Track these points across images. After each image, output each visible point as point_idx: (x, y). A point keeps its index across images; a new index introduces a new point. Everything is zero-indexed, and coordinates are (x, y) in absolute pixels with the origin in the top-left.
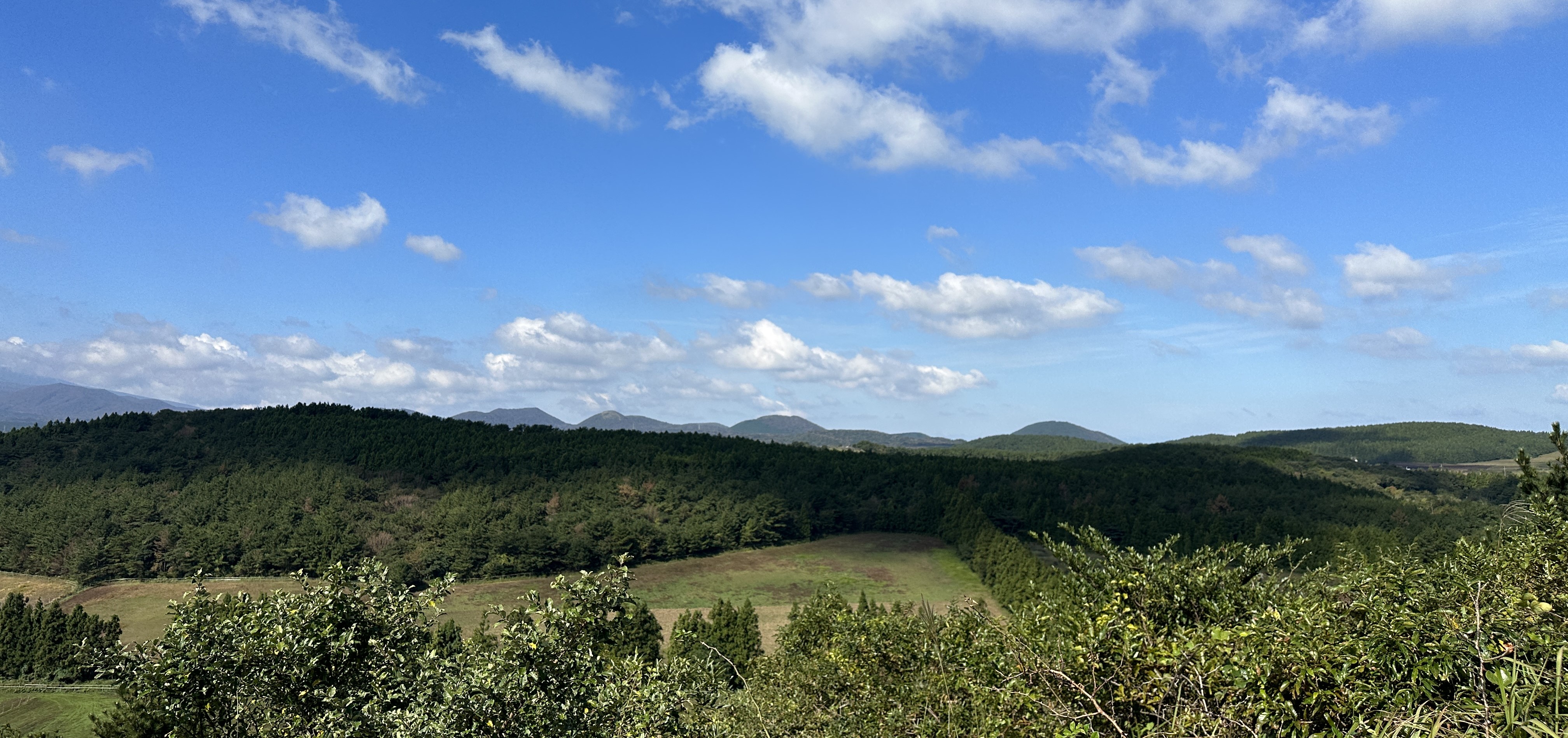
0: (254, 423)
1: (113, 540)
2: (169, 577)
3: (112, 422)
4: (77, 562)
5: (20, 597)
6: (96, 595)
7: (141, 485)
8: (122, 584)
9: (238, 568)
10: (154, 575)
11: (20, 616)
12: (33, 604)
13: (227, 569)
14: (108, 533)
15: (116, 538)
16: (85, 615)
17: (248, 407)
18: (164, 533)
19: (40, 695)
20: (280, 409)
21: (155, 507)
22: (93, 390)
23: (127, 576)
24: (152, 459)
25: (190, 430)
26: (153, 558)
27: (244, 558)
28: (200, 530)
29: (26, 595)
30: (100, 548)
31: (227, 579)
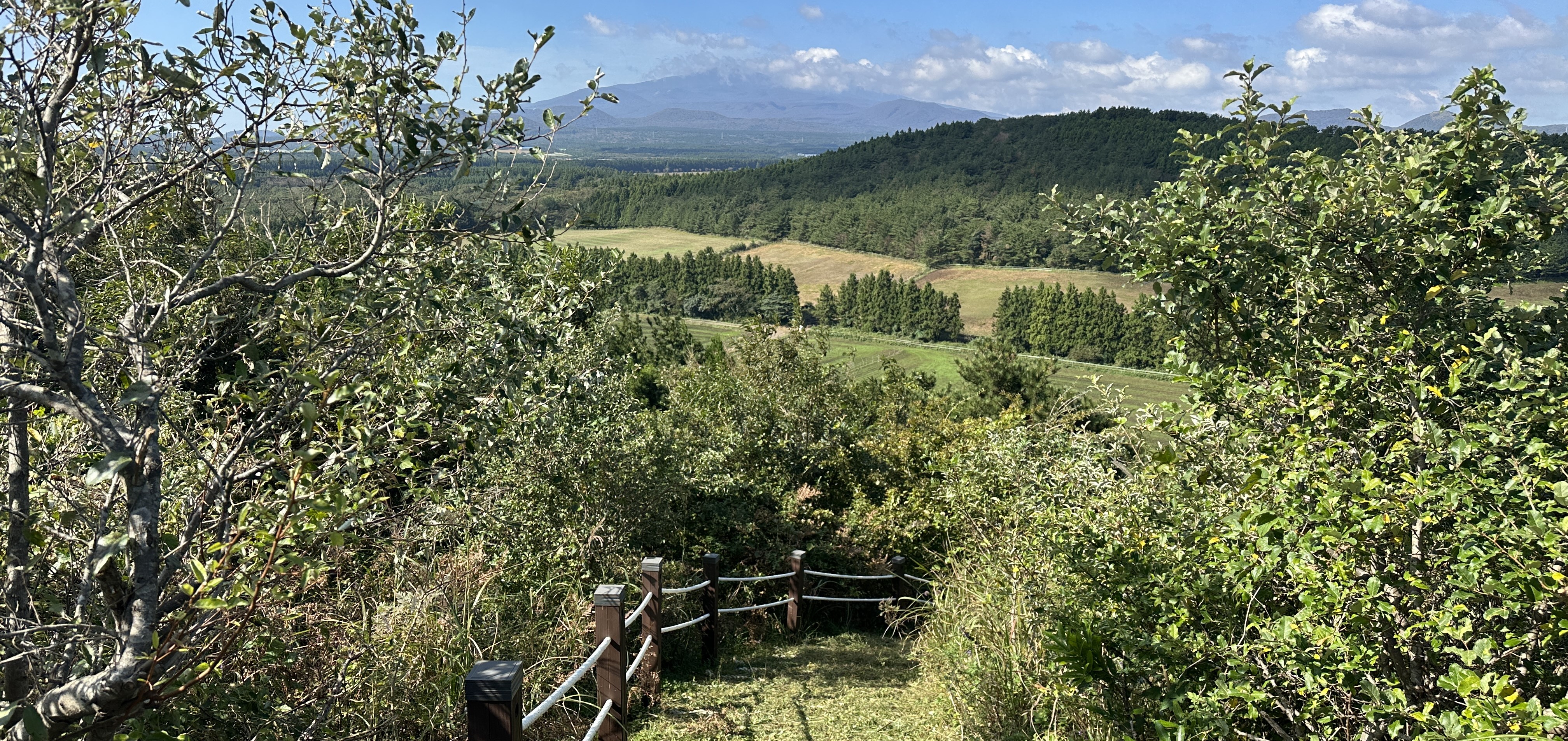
0: (1060, 129)
1: (950, 231)
2: (994, 265)
3: (942, 131)
4: (924, 249)
5: (888, 274)
6: (940, 276)
7: (968, 185)
8: (958, 268)
9: (1049, 260)
10: (982, 263)
11: (889, 287)
12: (896, 279)
13: (1040, 260)
14: (945, 226)
15: (951, 230)
16: (934, 291)
17: (1053, 114)
18: (988, 228)
19: (907, 349)
20: (1082, 114)
21: (980, 205)
22: (925, 104)
23: (961, 262)
24: (975, 162)
25: (1005, 136)
26: (980, 248)
27: (1054, 251)
28: (1016, 226)
29: (891, 272)
30: (941, 238)
31: (1040, 269)
